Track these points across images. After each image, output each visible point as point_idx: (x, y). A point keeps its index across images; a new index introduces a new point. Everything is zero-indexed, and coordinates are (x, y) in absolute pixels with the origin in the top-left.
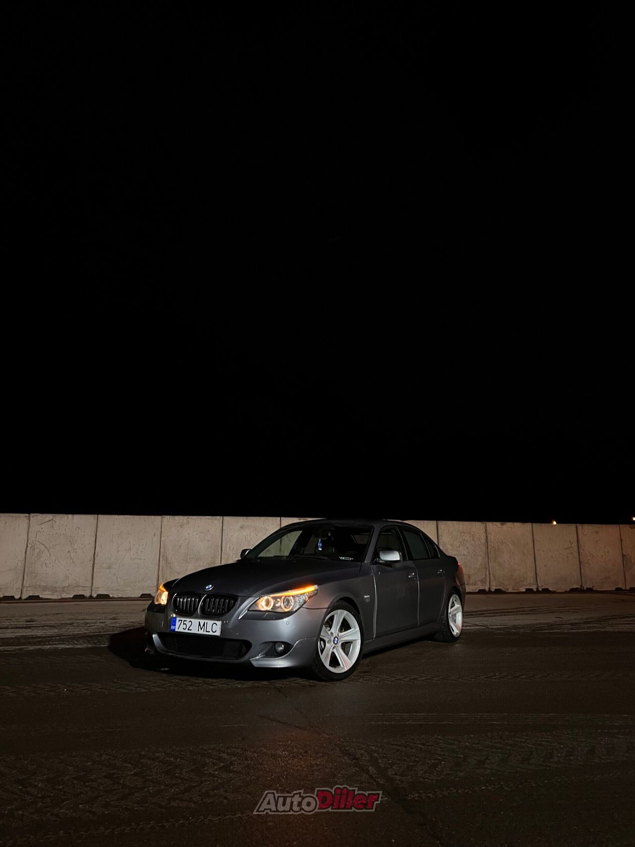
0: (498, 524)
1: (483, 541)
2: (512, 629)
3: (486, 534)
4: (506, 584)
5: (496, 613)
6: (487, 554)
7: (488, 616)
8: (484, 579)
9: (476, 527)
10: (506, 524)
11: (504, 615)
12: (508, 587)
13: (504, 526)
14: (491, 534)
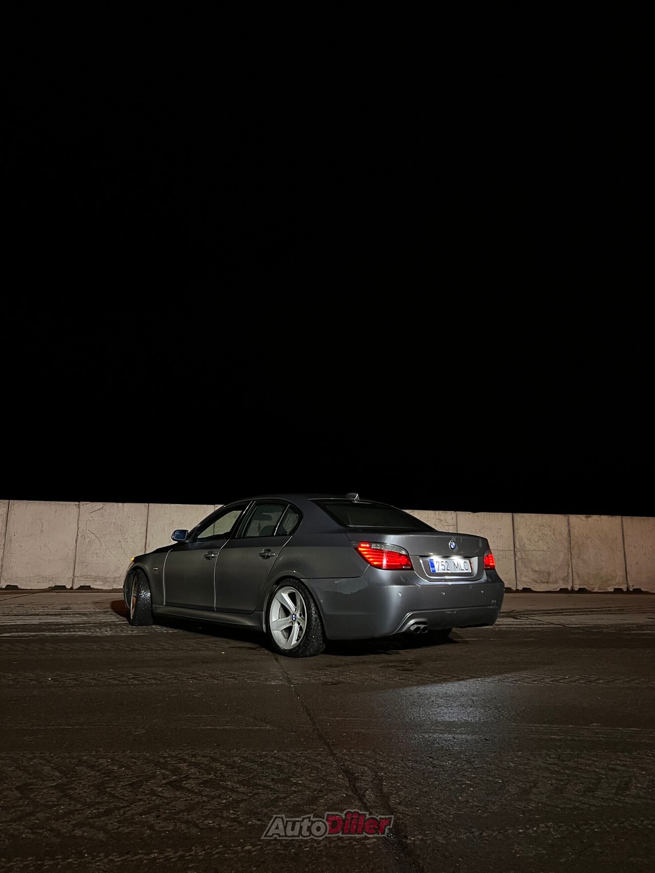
0: (583, 517)
1: (565, 535)
2: (594, 628)
3: (569, 527)
4: (591, 583)
5: (577, 612)
6: (570, 549)
7: (567, 615)
8: (566, 577)
9: (557, 521)
10: (591, 517)
11: (587, 614)
12: (593, 586)
13: (589, 519)
14: (574, 529)
